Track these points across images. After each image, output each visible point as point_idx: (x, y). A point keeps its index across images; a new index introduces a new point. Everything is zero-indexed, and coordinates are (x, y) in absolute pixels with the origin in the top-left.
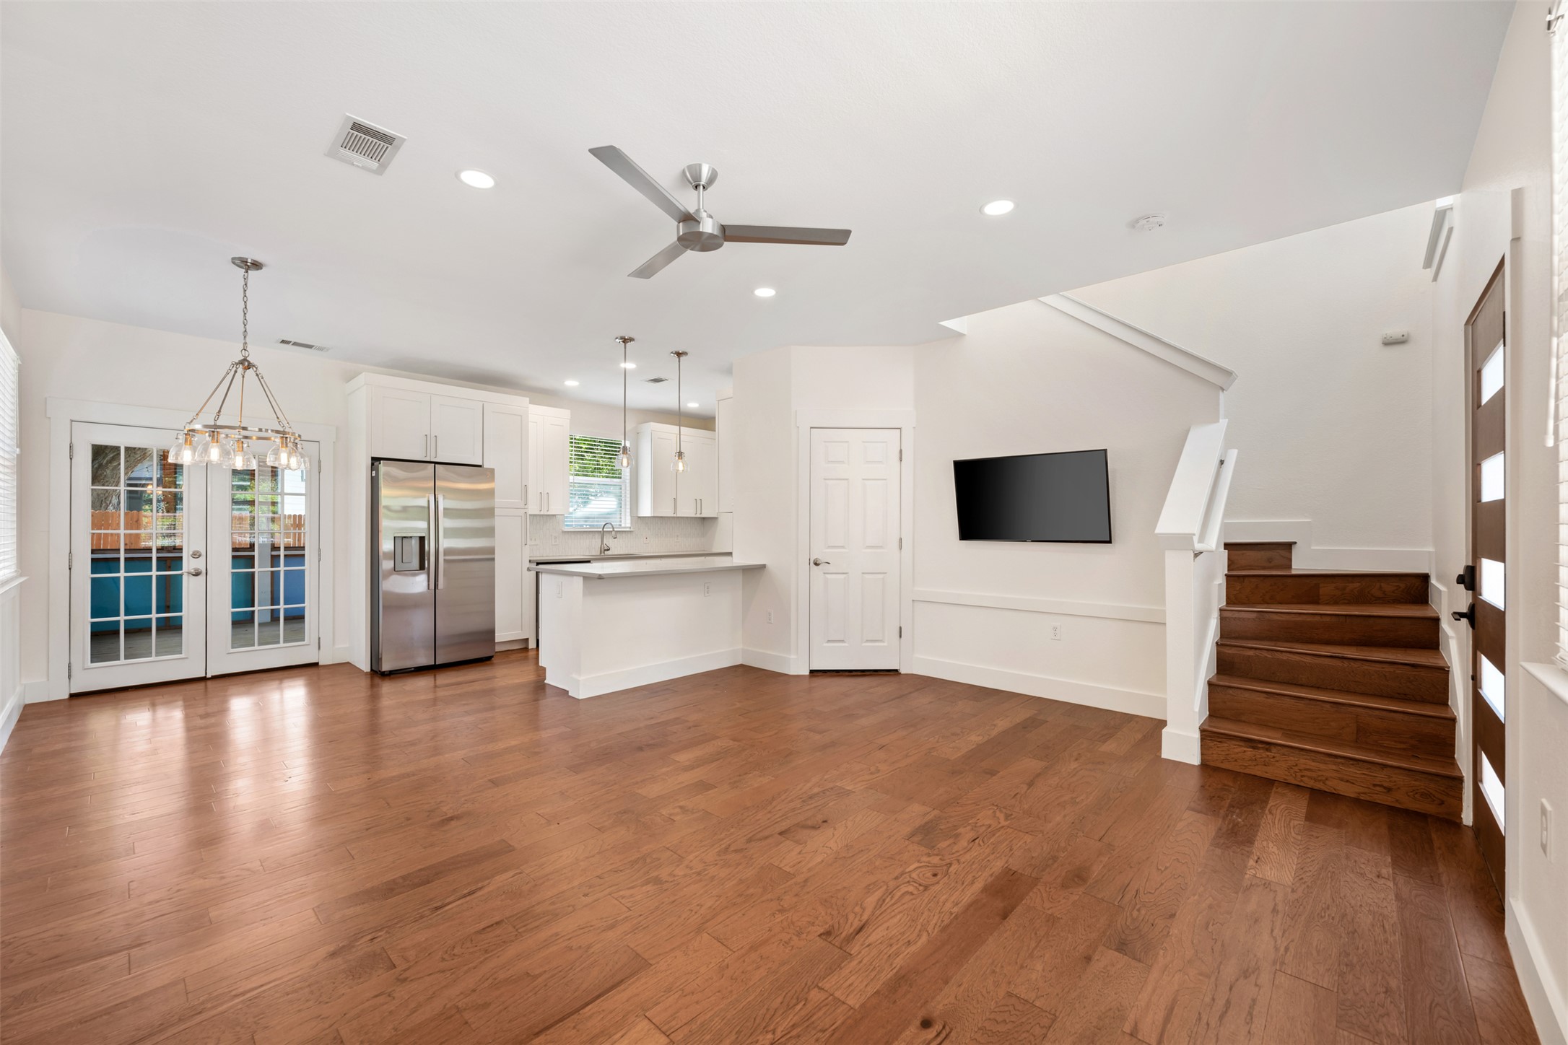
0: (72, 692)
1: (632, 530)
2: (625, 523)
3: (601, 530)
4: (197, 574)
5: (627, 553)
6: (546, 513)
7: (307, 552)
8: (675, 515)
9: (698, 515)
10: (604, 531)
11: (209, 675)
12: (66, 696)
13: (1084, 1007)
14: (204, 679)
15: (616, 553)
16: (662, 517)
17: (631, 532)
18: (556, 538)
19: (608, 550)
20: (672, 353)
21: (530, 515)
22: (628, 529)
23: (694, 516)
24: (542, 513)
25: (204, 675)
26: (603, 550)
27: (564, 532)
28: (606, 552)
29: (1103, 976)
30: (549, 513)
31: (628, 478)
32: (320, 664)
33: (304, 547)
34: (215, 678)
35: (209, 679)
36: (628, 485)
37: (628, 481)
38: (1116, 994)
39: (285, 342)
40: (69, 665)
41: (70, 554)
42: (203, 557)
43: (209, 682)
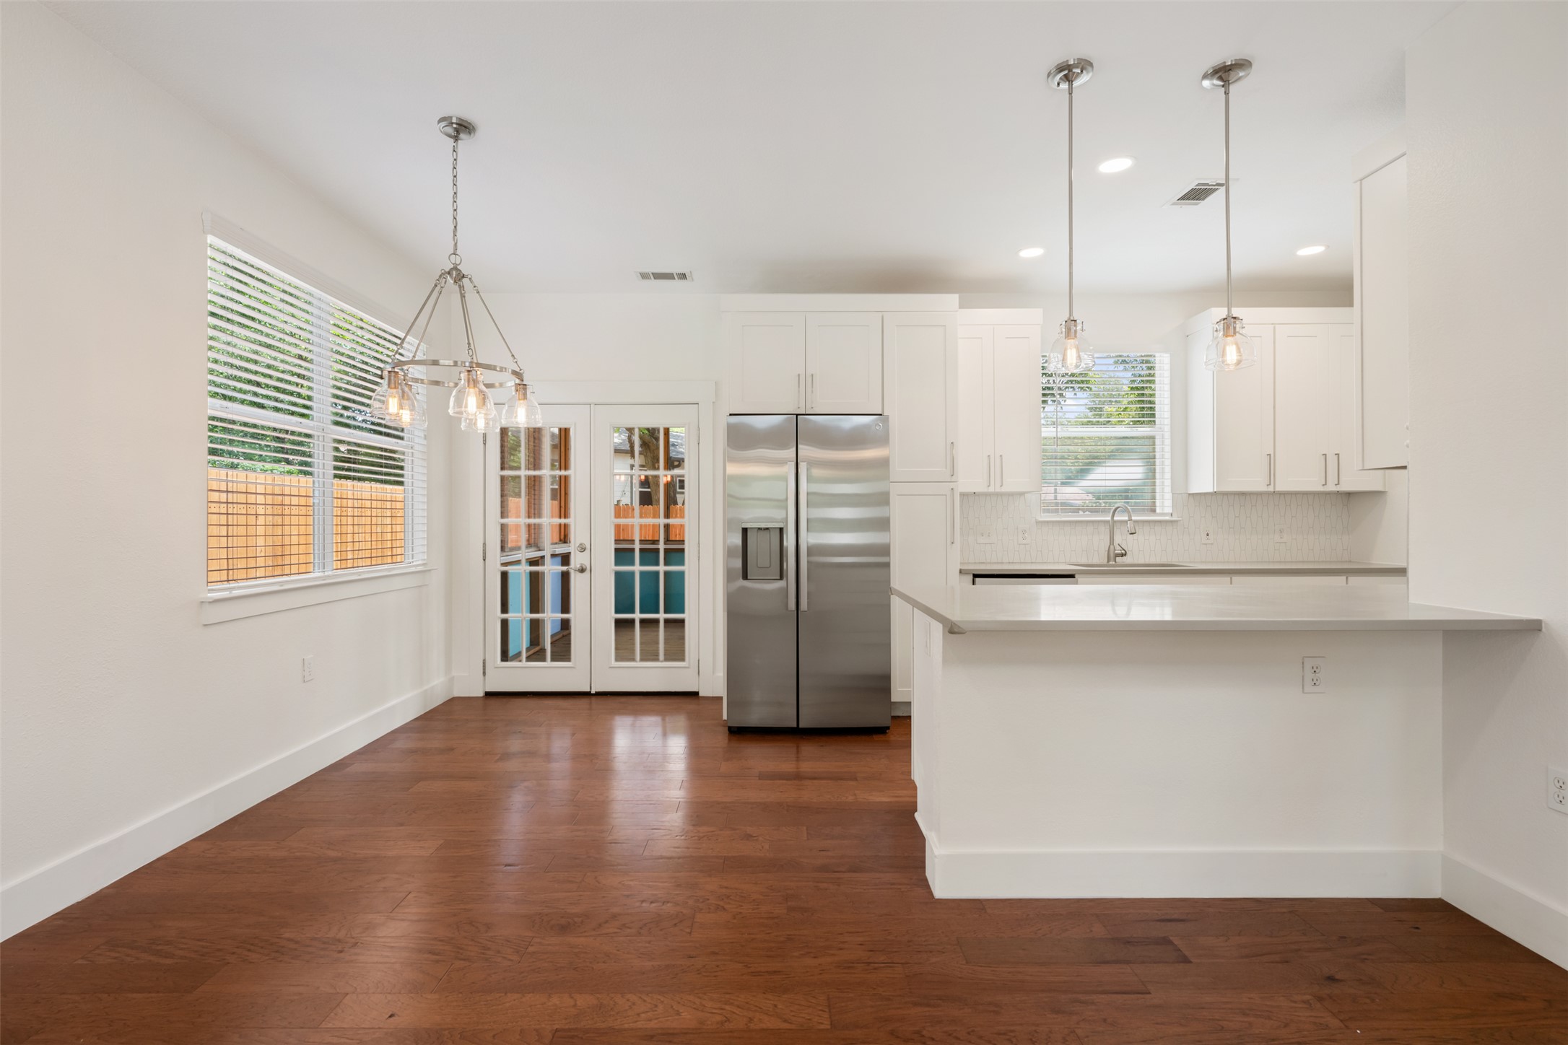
0: (487, 690)
1: (1174, 518)
2: (1163, 506)
3: (1109, 518)
4: (582, 570)
5: (1164, 561)
6: (998, 490)
7: (686, 547)
8: (1271, 489)
9: (1331, 487)
10: (1114, 522)
11: (593, 692)
12: (481, 694)
14: (586, 695)
15: (1141, 561)
16: (1243, 494)
17: (1172, 522)
18: (1024, 532)
19: (1122, 555)
20: (1205, 77)
21: (962, 495)
22: (1167, 518)
23: (1321, 489)
24: (991, 490)
25: (589, 690)
26: (1112, 555)
27: (1038, 522)
28: (1119, 559)
30: (1004, 489)
31: (1167, 422)
32: (701, 694)
33: (684, 541)
34: (599, 694)
35: (593, 695)
36: (1167, 435)
37: (1167, 428)
39: (644, 276)
40: (484, 661)
41: (485, 544)
42: (587, 551)
43: (594, 699)
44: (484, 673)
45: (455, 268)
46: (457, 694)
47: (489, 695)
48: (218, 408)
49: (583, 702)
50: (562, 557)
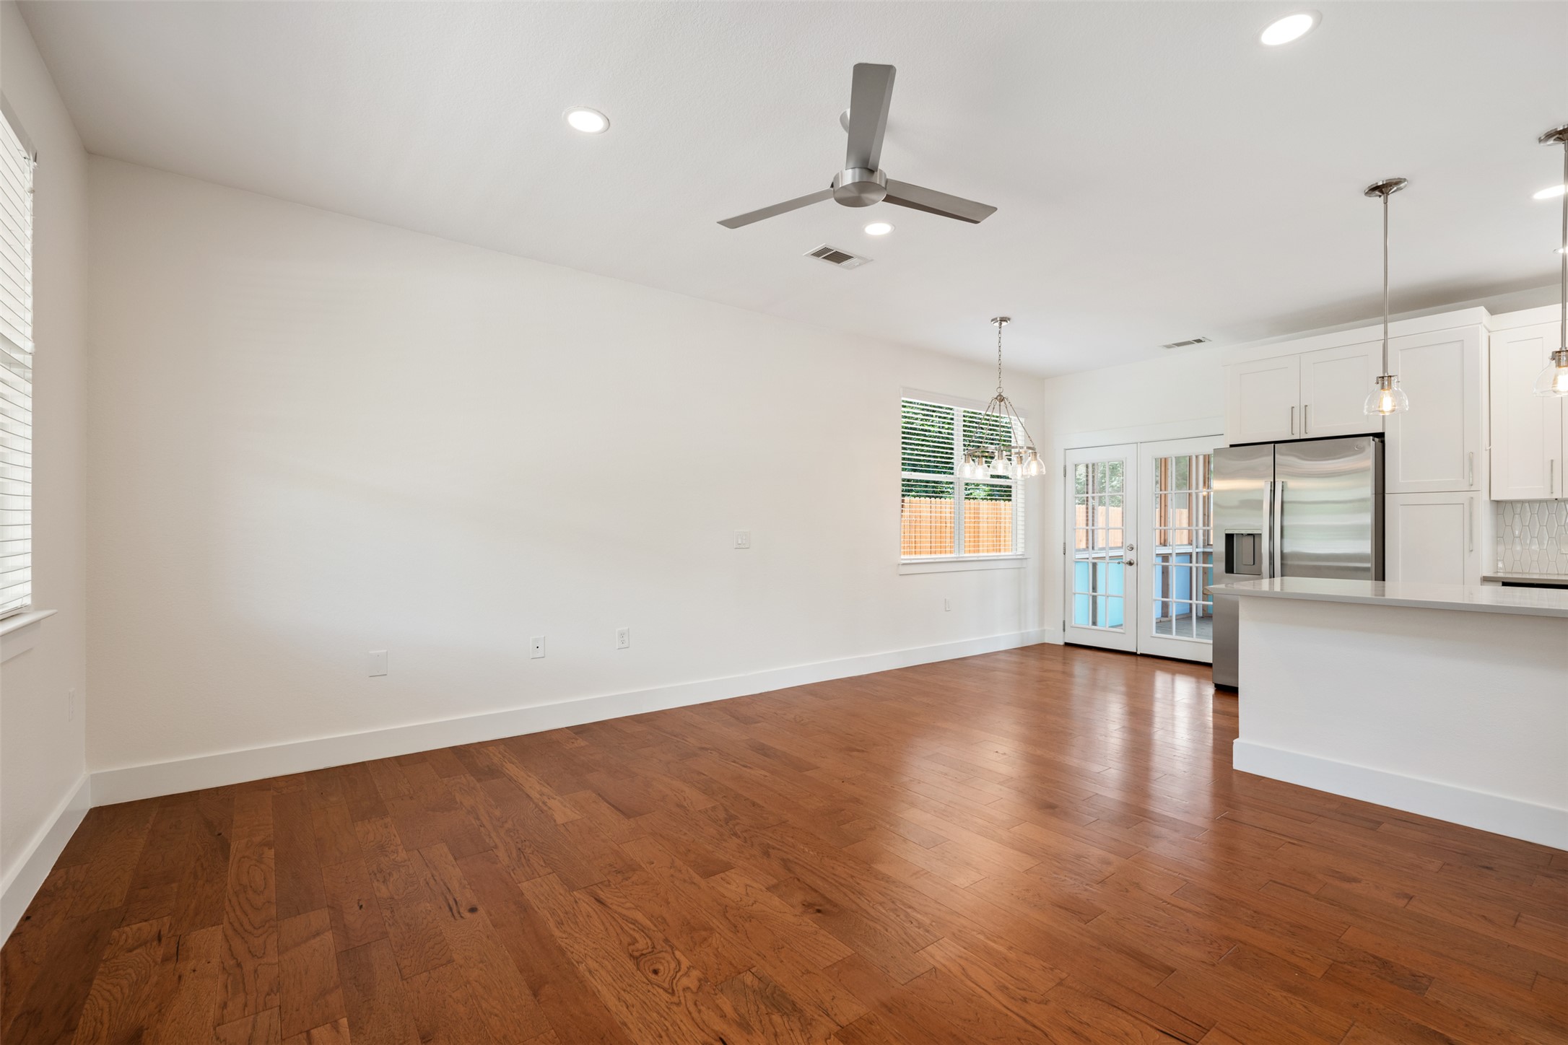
0: (1066, 641)
4: (1132, 564)
11: (1139, 653)
12: (1062, 643)
13: (389, 1004)
14: (1134, 654)
21: (1490, 502)
25: (1134, 651)
29: (399, 1040)
34: (1142, 655)
35: (1138, 655)
38: (374, 1038)
39: (1169, 347)
40: (1064, 622)
41: (1065, 543)
42: (1135, 550)
43: (1139, 658)
44: (1064, 630)
45: (1000, 395)
46: (1047, 641)
47: (1067, 644)
48: (907, 475)
49: (1133, 659)
50: (1163, 557)
